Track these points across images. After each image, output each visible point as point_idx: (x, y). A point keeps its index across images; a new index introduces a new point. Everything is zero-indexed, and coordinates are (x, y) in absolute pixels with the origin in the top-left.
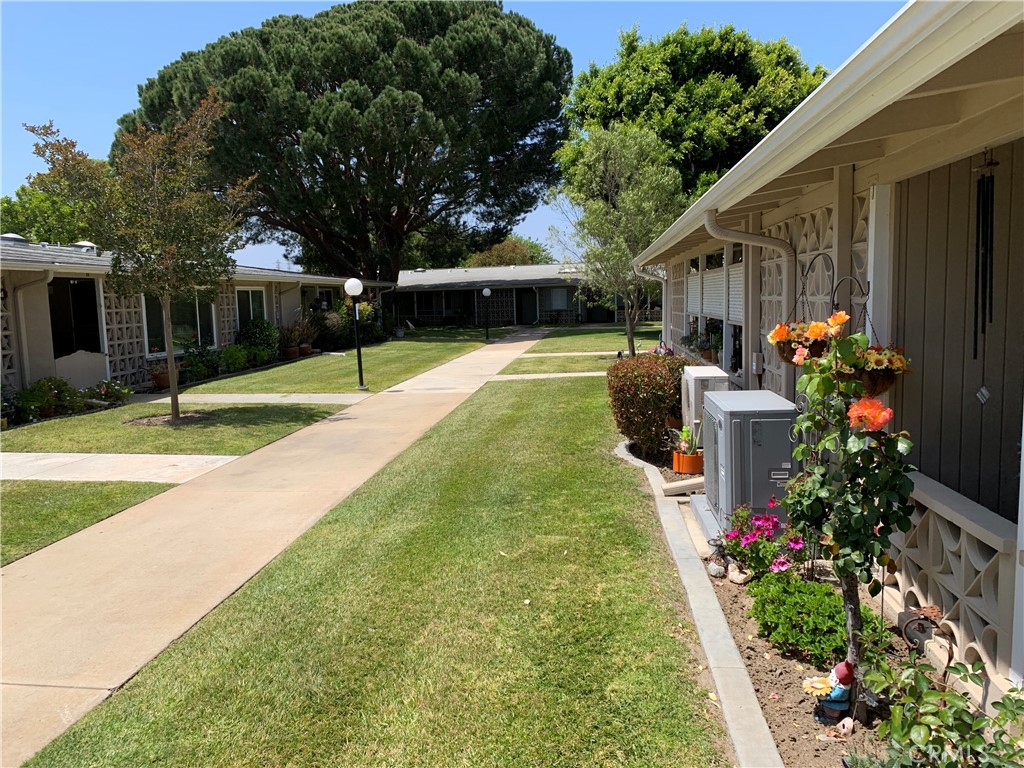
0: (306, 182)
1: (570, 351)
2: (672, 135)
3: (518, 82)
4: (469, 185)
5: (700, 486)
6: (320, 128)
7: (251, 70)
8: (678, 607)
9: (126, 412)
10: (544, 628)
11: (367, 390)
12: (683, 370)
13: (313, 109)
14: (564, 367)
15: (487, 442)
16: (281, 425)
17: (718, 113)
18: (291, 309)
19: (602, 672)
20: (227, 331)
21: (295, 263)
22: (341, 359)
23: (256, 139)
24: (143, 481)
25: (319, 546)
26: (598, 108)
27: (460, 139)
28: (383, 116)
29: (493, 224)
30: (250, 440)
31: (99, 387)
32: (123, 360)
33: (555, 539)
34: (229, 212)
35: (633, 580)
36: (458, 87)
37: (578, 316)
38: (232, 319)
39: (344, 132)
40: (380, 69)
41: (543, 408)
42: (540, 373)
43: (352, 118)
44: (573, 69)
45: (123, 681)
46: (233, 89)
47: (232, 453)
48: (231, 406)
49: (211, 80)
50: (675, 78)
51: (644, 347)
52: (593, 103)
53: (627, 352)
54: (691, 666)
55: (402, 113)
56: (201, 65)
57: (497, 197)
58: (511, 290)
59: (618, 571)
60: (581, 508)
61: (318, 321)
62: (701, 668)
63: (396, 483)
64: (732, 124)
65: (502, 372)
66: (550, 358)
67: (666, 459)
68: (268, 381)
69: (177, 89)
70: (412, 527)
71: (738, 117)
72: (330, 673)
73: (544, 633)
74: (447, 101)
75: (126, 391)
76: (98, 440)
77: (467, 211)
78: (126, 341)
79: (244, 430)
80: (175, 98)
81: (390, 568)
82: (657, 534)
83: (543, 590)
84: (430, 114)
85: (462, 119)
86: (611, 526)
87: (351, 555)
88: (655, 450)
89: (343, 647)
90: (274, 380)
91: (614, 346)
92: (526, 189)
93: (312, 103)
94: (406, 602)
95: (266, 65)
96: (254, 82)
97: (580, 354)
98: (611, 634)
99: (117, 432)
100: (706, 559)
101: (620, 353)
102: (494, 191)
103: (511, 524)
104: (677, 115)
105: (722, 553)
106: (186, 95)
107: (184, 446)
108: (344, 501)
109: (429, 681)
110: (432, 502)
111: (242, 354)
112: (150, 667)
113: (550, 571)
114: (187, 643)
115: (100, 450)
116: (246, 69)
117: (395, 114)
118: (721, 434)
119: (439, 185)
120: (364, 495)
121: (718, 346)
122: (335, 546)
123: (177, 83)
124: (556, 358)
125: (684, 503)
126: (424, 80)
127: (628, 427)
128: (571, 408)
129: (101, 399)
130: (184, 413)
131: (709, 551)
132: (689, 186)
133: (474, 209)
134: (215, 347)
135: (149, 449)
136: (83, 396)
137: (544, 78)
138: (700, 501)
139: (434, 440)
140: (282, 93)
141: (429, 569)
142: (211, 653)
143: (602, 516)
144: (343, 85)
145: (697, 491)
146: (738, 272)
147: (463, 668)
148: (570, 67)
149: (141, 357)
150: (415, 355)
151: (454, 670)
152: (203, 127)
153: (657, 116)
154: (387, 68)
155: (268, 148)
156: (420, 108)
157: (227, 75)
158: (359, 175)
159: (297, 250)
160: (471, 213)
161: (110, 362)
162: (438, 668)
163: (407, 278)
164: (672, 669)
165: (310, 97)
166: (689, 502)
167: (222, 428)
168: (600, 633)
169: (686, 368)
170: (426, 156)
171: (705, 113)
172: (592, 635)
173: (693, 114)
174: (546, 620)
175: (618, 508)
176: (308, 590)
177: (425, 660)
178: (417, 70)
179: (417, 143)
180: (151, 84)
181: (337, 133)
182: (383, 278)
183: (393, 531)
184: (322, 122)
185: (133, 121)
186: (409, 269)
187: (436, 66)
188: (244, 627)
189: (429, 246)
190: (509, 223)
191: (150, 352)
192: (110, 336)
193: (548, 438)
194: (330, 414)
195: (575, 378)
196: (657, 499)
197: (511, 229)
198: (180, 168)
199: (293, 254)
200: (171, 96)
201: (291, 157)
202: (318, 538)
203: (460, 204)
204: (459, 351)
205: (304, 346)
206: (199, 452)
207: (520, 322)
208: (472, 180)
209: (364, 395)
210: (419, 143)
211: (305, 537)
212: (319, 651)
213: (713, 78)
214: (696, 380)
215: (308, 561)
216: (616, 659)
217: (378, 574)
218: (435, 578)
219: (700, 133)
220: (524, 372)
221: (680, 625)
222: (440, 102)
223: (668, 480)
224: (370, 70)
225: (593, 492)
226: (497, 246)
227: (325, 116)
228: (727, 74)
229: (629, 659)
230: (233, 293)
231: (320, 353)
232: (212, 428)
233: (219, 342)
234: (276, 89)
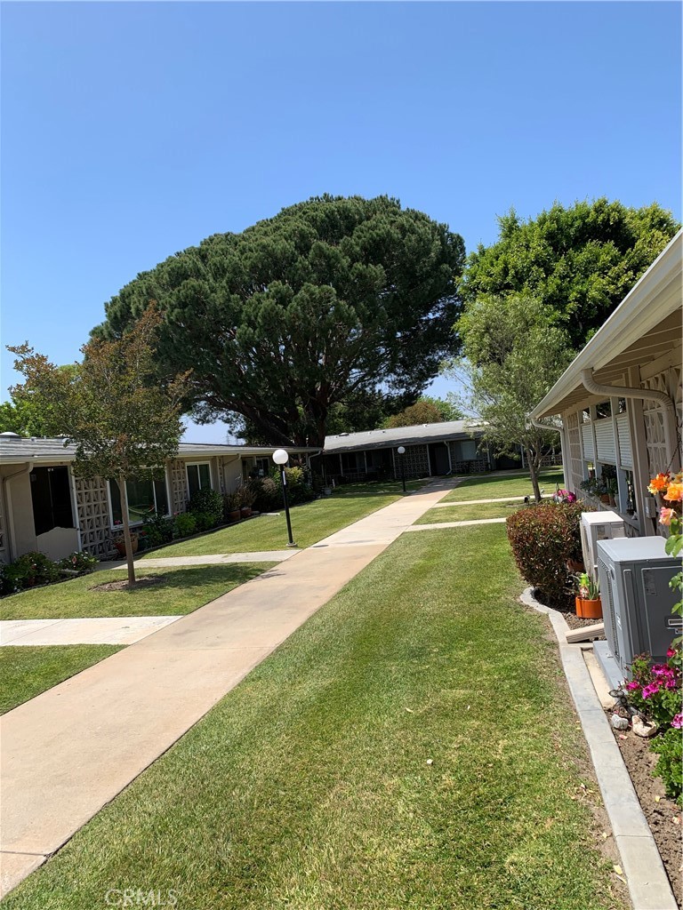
0: (244, 368)
1: (481, 499)
2: (557, 300)
3: (418, 267)
4: (381, 359)
5: (601, 632)
6: (251, 324)
7: (193, 282)
8: (581, 764)
9: (91, 579)
10: (445, 790)
11: (296, 547)
12: (580, 516)
13: (245, 308)
14: (474, 514)
15: (399, 594)
16: (220, 585)
17: (599, 275)
18: (233, 479)
19: (501, 841)
20: (179, 501)
21: (238, 438)
22: (276, 518)
23: (198, 337)
24: (99, 643)
25: (242, 704)
26: (488, 283)
27: (370, 321)
28: (303, 308)
29: (404, 390)
30: (192, 601)
31: (71, 557)
32: (92, 533)
33: (460, 693)
34: (171, 402)
35: (534, 737)
36: (366, 277)
37: (487, 464)
38: (183, 490)
39: (271, 325)
40: (298, 269)
41: (452, 556)
42: (452, 521)
43: (277, 313)
44: (466, 251)
45: (58, 847)
46: (178, 298)
47: (177, 614)
48: (180, 569)
49: (160, 292)
50: (555, 250)
51: (548, 491)
52: (484, 279)
53: (533, 497)
54: (594, 833)
55: (319, 304)
56: (153, 281)
57: (406, 366)
58: (424, 446)
59: (519, 726)
60: (485, 659)
61: (256, 487)
62: (605, 835)
63: (315, 639)
64: (613, 284)
65: (417, 523)
66: (461, 506)
67: (570, 604)
68: (213, 543)
69: (135, 303)
70: (326, 683)
71: (618, 277)
72: (239, 840)
73: (445, 796)
74: (359, 291)
75: (93, 560)
76: (66, 607)
77: (380, 381)
78: (94, 517)
79: (188, 591)
80: (133, 310)
81: (304, 728)
82: (560, 684)
83: (446, 748)
84: (342, 302)
85: (372, 304)
86: (515, 678)
87: (269, 713)
88: (559, 596)
89: (254, 812)
90: (218, 542)
91: (521, 492)
92: (431, 357)
93: (244, 303)
94: (315, 762)
95: (204, 275)
96: (195, 290)
97: (489, 501)
98: (511, 796)
99: (82, 599)
100: (609, 710)
101: (526, 499)
102: (403, 361)
103: (419, 679)
104: (559, 282)
105: (625, 704)
106: (141, 307)
107: (136, 609)
108: (267, 658)
109: (331, 849)
110: (346, 657)
111: (191, 521)
112: (82, 832)
113: (453, 728)
114: (116, 807)
115: (67, 616)
116: (188, 281)
117: (313, 306)
118: (614, 583)
119: (356, 361)
120: (286, 651)
121: (614, 491)
122: (256, 705)
123: (134, 298)
124: (466, 506)
125: (587, 650)
126: (336, 275)
127: (530, 574)
128: (479, 556)
129: (73, 568)
130: (140, 577)
131: (612, 702)
132: (578, 343)
133: (386, 378)
134: (169, 516)
135: (107, 613)
136: (59, 566)
137: (440, 262)
138: (603, 647)
139: (351, 593)
140: (218, 298)
141: (338, 728)
142: (135, 819)
143: (505, 667)
144: (269, 285)
145: (600, 637)
146: (624, 421)
147: (364, 835)
148: (463, 249)
149: (107, 529)
150: (339, 511)
151: (356, 837)
152: (146, 333)
153: (541, 285)
154: (305, 268)
155: (209, 343)
156: (334, 299)
157: (173, 286)
158: (286, 360)
159: (239, 427)
160: (383, 382)
161: (82, 535)
162: (340, 835)
163: (332, 442)
164: (573, 838)
165: (242, 298)
166: (592, 649)
167: (170, 590)
168: (500, 796)
169: (583, 514)
170: (342, 339)
171: (587, 277)
172: (493, 798)
173: (575, 280)
174: (447, 782)
175: (522, 658)
176: (227, 750)
177: (330, 826)
178: (330, 267)
179: (334, 329)
180: (114, 301)
181: (266, 327)
182: (312, 445)
183: (307, 689)
184: (253, 318)
185: (102, 332)
186: (335, 434)
187: (345, 262)
188: (168, 790)
189: (349, 414)
190: (419, 388)
191: (115, 524)
192: (81, 513)
193: (457, 588)
194: (263, 571)
195: (484, 524)
196: (561, 647)
197: (421, 393)
198: (129, 369)
199: (236, 430)
200: (130, 308)
201: (231, 349)
202: (242, 696)
203: (374, 376)
204: (378, 505)
205: (244, 509)
206: (147, 613)
207: (435, 474)
208: (384, 354)
209: (295, 551)
210: (335, 328)
211: (231, 694)
212: (233, 815)
213: (591, 246)
214: (592, 526)
215: (231, 720)
216: (517, 826)
217: (292, 733)
218: (344, 737)
219: (583, 295)
220: (437, 522)
221: (583, 786)
222: (351, 291)
223: (573, 626)
224: (290, 271)
225: (498, 642)
226: (409, 408)
227: (255, 313)
228: (605, 240)
229: (529, 826)
230: (183, 468)
231: (259, 515)
232: (161, 591)
233: (173, 512)
234: (213, 294)
